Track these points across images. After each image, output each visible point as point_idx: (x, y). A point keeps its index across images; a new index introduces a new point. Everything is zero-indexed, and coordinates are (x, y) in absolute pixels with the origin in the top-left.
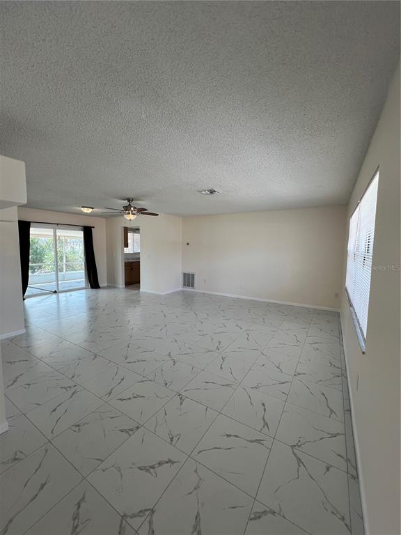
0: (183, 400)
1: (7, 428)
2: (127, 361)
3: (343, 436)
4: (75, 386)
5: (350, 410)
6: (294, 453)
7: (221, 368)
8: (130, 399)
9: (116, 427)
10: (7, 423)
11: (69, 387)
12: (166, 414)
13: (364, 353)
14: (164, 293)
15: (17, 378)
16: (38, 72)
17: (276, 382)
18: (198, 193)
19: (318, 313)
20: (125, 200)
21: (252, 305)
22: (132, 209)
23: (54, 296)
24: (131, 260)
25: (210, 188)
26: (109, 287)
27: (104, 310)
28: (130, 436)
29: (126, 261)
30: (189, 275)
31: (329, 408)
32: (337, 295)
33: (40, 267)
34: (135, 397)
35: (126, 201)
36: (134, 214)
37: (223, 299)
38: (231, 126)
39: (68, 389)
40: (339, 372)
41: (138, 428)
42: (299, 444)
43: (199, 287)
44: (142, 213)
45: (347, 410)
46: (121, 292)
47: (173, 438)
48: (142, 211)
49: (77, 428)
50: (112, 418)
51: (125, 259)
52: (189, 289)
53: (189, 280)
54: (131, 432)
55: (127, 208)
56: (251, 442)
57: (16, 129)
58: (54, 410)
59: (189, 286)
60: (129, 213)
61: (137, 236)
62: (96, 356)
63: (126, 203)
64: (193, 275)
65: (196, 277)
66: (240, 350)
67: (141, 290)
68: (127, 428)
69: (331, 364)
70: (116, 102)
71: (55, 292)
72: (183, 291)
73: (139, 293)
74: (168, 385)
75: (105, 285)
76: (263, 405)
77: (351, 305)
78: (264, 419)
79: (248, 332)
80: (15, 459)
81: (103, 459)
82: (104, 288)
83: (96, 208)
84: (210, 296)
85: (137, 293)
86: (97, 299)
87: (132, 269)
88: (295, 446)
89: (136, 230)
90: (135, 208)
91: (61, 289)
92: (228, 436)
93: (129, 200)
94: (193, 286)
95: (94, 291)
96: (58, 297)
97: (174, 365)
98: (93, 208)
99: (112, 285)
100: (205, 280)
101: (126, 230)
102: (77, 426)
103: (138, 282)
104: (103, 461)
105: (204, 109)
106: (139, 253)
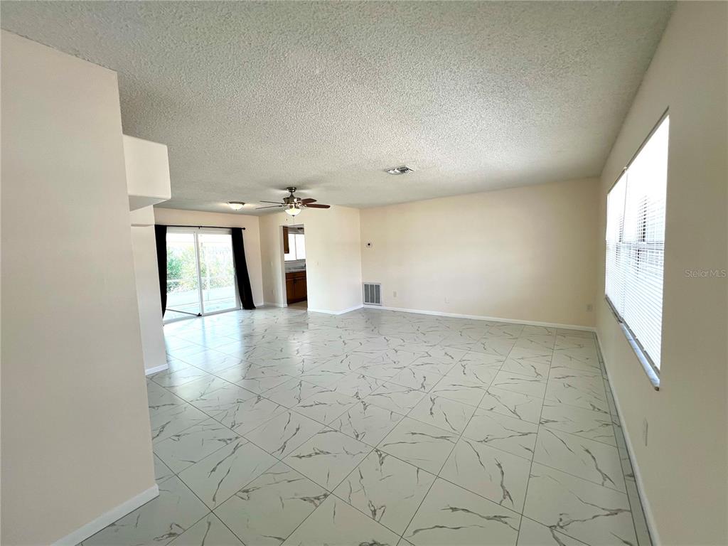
0: (383, 458)
1: (157, 493)
2: (300, 404)
3: (629, 513)
4: (237, 438)
5: (633, 475)
6: (554, 537)
7: (432, 413)
8: (310, 456)
9: (296, 495)
10: (156, 487)
11: (231, 440)
12: (362, 477)
13: (657, 389)
14: (341, 313)
15: (163, 427)
16: (186, 26)
17: (512, 433)
18: (385, 173)
19: (563, 333)
20: (285, 189)
21: (465, 326)
22: (295, 200)
23: (199, 320)
24: (294, 270)
25: (401, 165)
26: (266, 307)
27: (263, 337)
28: (317, 506)
29: (288, 272)
30: (372, 286)
31: (600, 471)
32: (590, 308)
33: (177, 284)
34: (316, 453)
35: (287, 192)
36: (298, 208)
37: (421, 318)
38: (437, 73)
39: (229, 442)
40: (607, 419)
41: (326, 496)
42: (561, 524)
43: (388, 302)
44: (309, 206)
45: (630, 476)
46: (282, 313)
47: (375, 511)
48: (308, 203)
49: (246, 494)
50: (290, 481)
51: (286, 269)
52: (373, 306)
53: (372, 293)
54: (316, 501)
55: (289, 200)
56: (488, 518)
57: (154, 104)
58: (214, 470)
59: (372, 301)
60: (291, 207)
61: (300, 237)
62: (259, 398)
63: (287, 193)
64: (378, 287)
65: (382, 288)
66: (455, 388)
67: (308, 309)
68: (312, 495)
69: (594, 407)
70: (283, 55)
71: (199, 315)
72: (364, 309)
73: (306, 313)
74: (360, 437)
75: (262, 304)
76: (499, 465)
77: (620, 320)
78: (502, 486)
79: (464, 363)
80: (171, 535)
81: (284, 538)
82: (260, 308)
83: (248, 203)
84: (404, 315)
85: (304, 314)
86: (253, 322)
87: (295, 281)
88: (555, 526)
89: (300, 230)
90: (299, 199)
91: (206, 312)
92: (454, 509)
93: (291, 189)
94: (378, 301)
95: (248, 313)
96: (203, 322)
97: (365, 409)
98: (243, 204)
99: (270, 304)
100: (395, 294)
101: (286, 230)
102: (244, 491)
103: (305, 299)
104: (284, 540)
105: (401, 53)
106: (304, 260)
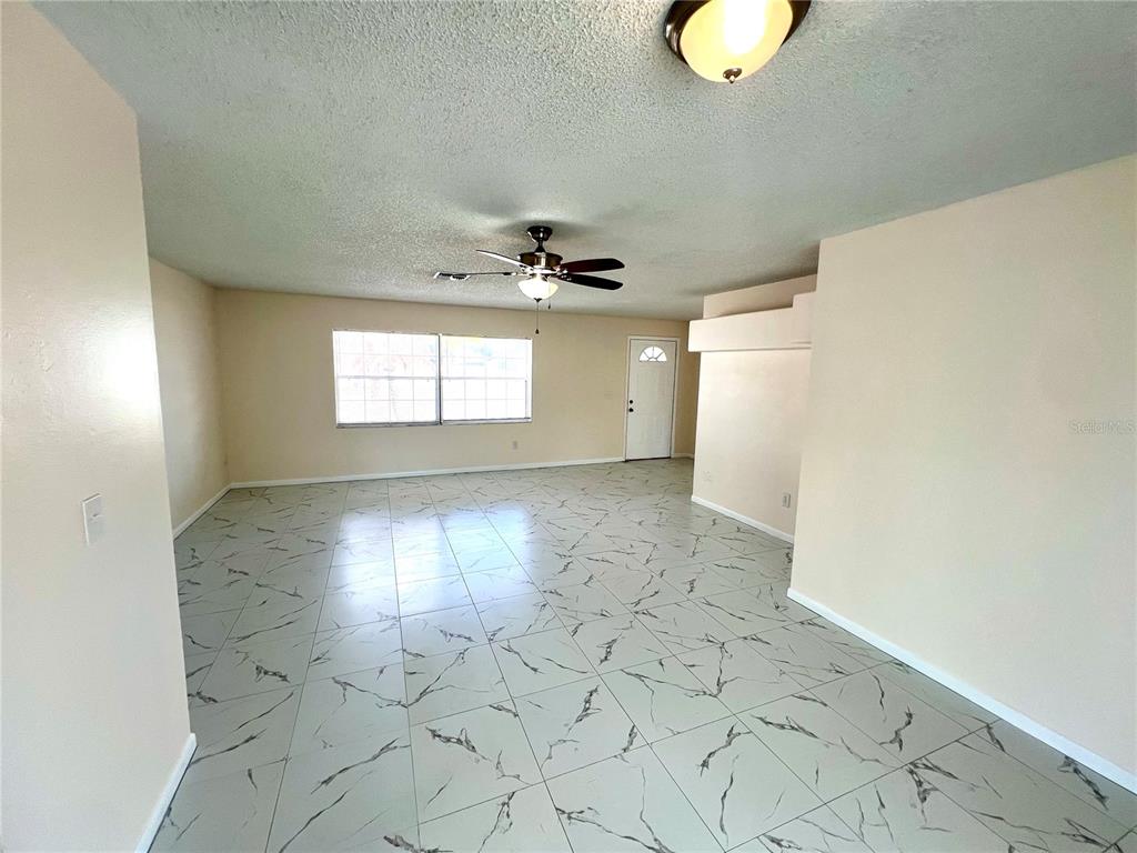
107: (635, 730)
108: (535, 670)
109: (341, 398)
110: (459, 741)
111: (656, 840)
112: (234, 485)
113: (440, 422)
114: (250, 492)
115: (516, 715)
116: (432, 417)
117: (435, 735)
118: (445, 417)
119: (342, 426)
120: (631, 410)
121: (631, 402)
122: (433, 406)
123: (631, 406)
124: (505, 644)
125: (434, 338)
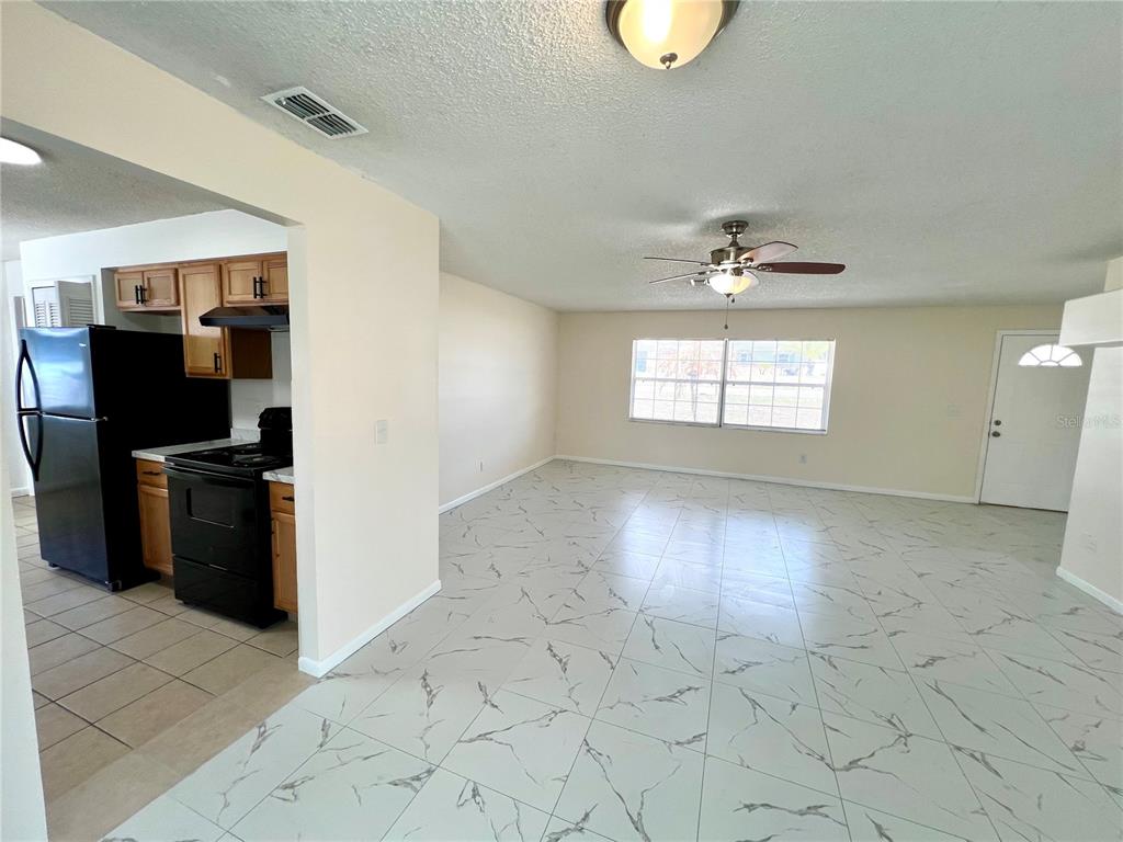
107: (704, 737)
108: (657, 647)
109: (636, 396)
110: (560, 661)
111: (639, 814)
112: (558, 456)
113: (720, 425)
114: (565, 462)
115: (612, 668)
116: (714, 420)
117: (550, 649)
118: (727, 420)
119: (634, 420)
120: (996, 434)
121: (998, 423)
122: (715, 408)
123: (995, 428)
124: (649, 619)
125: (722, 343)
